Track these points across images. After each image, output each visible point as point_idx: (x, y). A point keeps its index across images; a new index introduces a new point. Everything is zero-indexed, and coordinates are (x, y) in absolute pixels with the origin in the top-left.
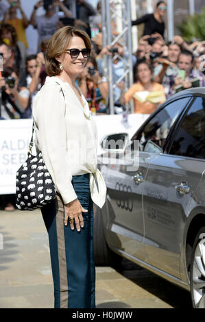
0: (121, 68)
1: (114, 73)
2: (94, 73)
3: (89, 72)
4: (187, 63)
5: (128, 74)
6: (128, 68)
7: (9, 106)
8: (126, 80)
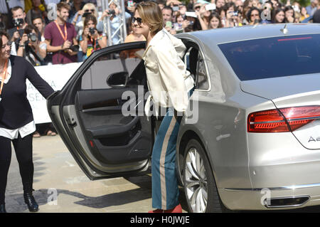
0: (116, 22)
1: (111, 27)
2: (94, 32)
3: (90, 31)
4: (168, 15)
5: (122, 27)
6: (122, 22)
7: (31, 55)
8: (121, 31)
